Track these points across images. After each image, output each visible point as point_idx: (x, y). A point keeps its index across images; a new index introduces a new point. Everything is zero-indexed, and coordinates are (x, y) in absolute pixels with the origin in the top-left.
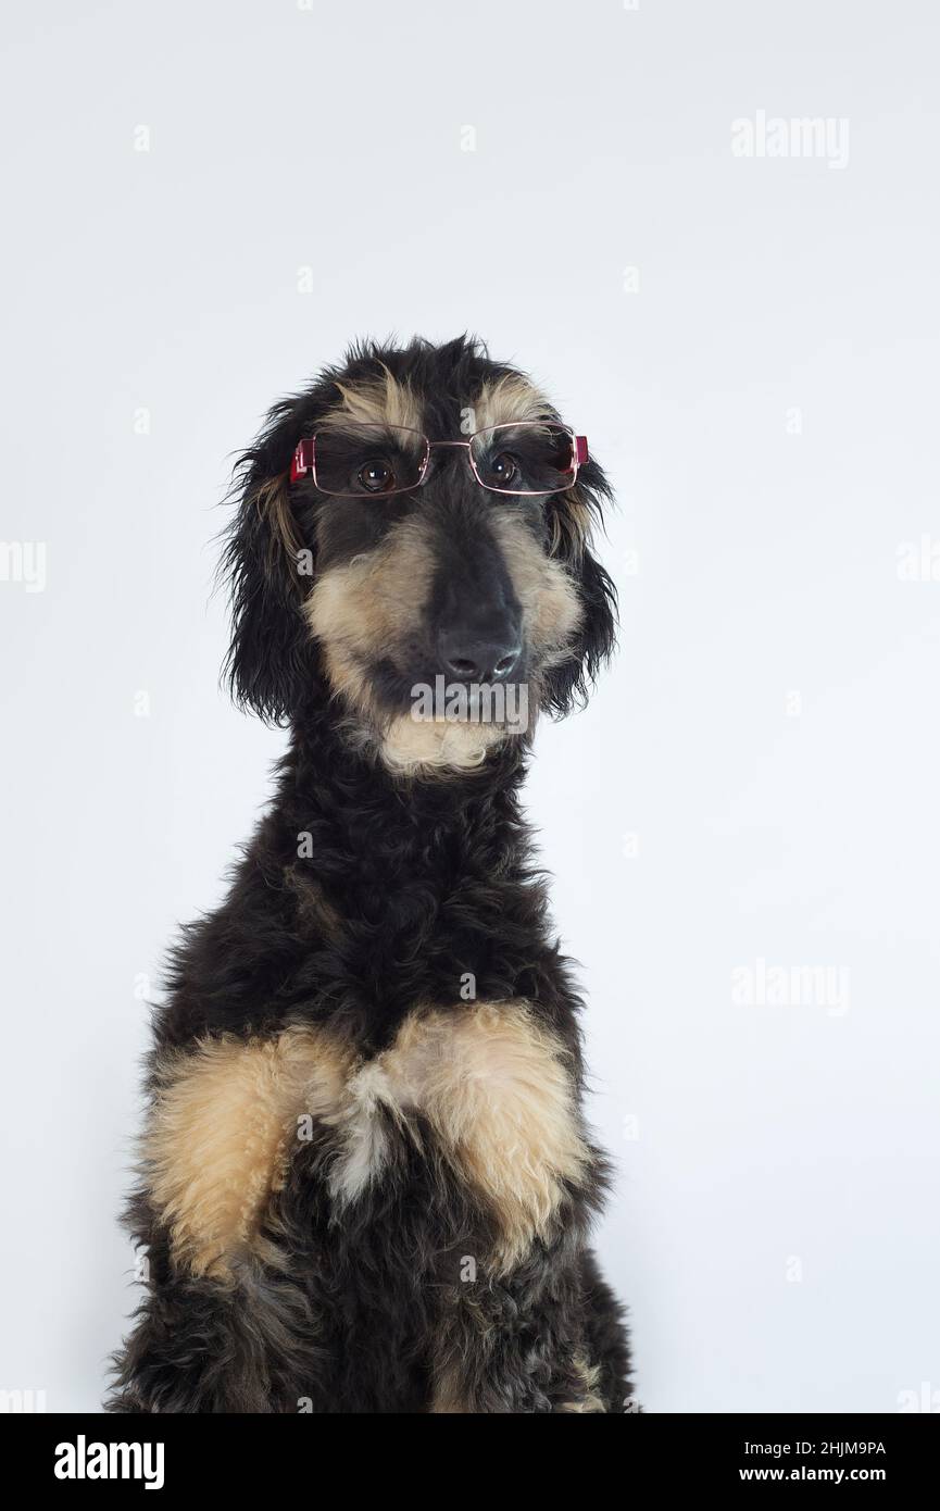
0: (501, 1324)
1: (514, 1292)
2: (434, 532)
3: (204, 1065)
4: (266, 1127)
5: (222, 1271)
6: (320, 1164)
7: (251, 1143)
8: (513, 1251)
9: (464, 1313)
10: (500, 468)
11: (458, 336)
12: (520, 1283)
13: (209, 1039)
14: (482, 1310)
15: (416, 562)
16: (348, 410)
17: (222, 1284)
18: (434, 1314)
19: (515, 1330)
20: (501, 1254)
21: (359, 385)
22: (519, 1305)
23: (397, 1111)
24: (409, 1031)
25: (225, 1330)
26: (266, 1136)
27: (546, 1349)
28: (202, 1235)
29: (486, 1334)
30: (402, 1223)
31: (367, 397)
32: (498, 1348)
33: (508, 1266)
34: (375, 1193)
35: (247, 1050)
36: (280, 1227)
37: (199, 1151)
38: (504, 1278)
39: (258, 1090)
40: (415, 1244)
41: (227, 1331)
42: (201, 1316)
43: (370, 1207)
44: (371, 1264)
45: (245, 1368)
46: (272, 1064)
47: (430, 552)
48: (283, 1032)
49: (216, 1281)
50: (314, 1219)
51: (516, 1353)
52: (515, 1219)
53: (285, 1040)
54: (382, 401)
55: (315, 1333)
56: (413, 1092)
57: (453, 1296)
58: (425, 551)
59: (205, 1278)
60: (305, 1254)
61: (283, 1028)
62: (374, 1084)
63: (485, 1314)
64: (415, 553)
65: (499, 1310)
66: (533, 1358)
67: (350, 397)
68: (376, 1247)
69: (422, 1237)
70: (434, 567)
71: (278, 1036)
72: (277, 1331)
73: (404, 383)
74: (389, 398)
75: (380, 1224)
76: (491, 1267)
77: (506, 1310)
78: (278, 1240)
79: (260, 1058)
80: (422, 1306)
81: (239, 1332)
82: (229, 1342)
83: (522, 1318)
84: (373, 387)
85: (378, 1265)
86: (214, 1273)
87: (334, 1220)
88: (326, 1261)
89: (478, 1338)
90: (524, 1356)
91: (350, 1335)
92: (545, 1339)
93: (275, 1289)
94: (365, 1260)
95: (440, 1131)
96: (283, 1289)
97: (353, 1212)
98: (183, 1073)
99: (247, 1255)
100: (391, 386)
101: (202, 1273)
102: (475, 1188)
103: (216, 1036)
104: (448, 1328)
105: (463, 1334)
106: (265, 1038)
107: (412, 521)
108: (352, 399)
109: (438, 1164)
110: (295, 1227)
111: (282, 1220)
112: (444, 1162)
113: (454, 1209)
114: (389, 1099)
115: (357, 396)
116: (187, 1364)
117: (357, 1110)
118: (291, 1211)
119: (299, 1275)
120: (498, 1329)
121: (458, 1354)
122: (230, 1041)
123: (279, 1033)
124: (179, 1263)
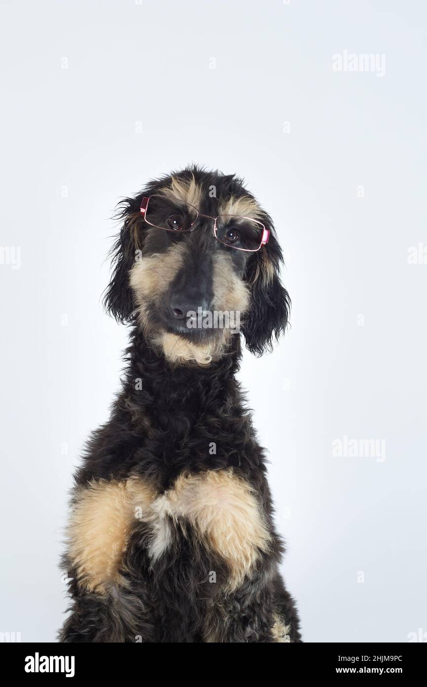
0: (232, 614)
1: (238, 600)
2: (188, 252)
3: (92, 493)
4: (119, 521)
5: (101, 589)
6: (144, 541)
7: (112, 529)
8: (235, 582)
9: (217, 610)
10: (231, 234)
11: (232, 174)
12: (240, 596)
13: (94, 481)
14: (225, 608)
15: (175, 262)
16: (172, 189)
17: (101, 595)
18: (203, 611)
19: (239, 617)
20: (230, 583)
21: (180, 180)
22: (241, 606)
23: (175, 518)
24: (180, 482)
25: (104, 616)
26: (119, 526)
27: (256, 625)
28: (90, 572)
29: (226, 619)
30: (182, 570)
31: (182, 186)
32: (232, 625)
33: (234, 588)
34: (168, 555)
35: (110, 486)
36: (126, 569)
37: (89, 533)
38: (232, 594)
39: (116, 505)
40: (188, 579)
41: (104, 617)
42: (93, 610)
43: (165, 561)
44: (168, 589)
45: (113, 634)
46: (122, 493)
47: (182, 260)
48: (128, 479)
49: (99, 594)
50: (143, 567)
51: (240, 627)
52: (236, 567)
53: (129, 483)
54: (187, 190)
55: (147, 618)
56: (183, 510)
57: (211, 603)
58: (181, 259)
59: (93, 592)
60: (139, 581)
61: (128, 477)
62: (164, 505)
63: (226, 610)
64: (176, 258)
65: (231, 608)
66: (249, 629)
67: (175, 184)
68: (171, 581)
69: (191, 577)
70: (181, 266)
71: (126, 480)
72: (128, 616)
73: (199, 185)
74: (190, 189)
75: (170, 569)
76: (226, 589)
77: (234, 608)
78: (126, 575)
79: (117, 490)
80: (196, 608)
81: (110, 617)
82: (105, 621)
83: (242, 611)
84: (186, 183)
85: (172, 589)
86: (97, 590)
87: (151, 568)
88: (149, 585)
89: (223, 621)
90: (244, 629)
91: (163, 620)
92: (255, 621)
93: (127, 598)
94: (165, 587)
95: (195, 527)
96: (130, 598)
97: (159, 563)
98: (83, 497)
99: (112, 582)
100: (193, 184)
101: (92, 590)
102: (215, 553)
103: (97, 480)
104: (210, 617)
105: (217, 620)
106: (119, 480)
107: (181, 245)
108: (175, 185)
109: (195, 543)
110: (133, 569)
111: (127, 566)
112: (198, 542)
113: (205, 563)
114: (170, 512)
115: (178, 184)
116: (87, 632)
117: (157, 517)
118: (132, 562)
119: (137, 591)
120: (231, 617)
121: (214, 628)
122: (104, 482)
123: (126, 479)
124: (82, 586)
